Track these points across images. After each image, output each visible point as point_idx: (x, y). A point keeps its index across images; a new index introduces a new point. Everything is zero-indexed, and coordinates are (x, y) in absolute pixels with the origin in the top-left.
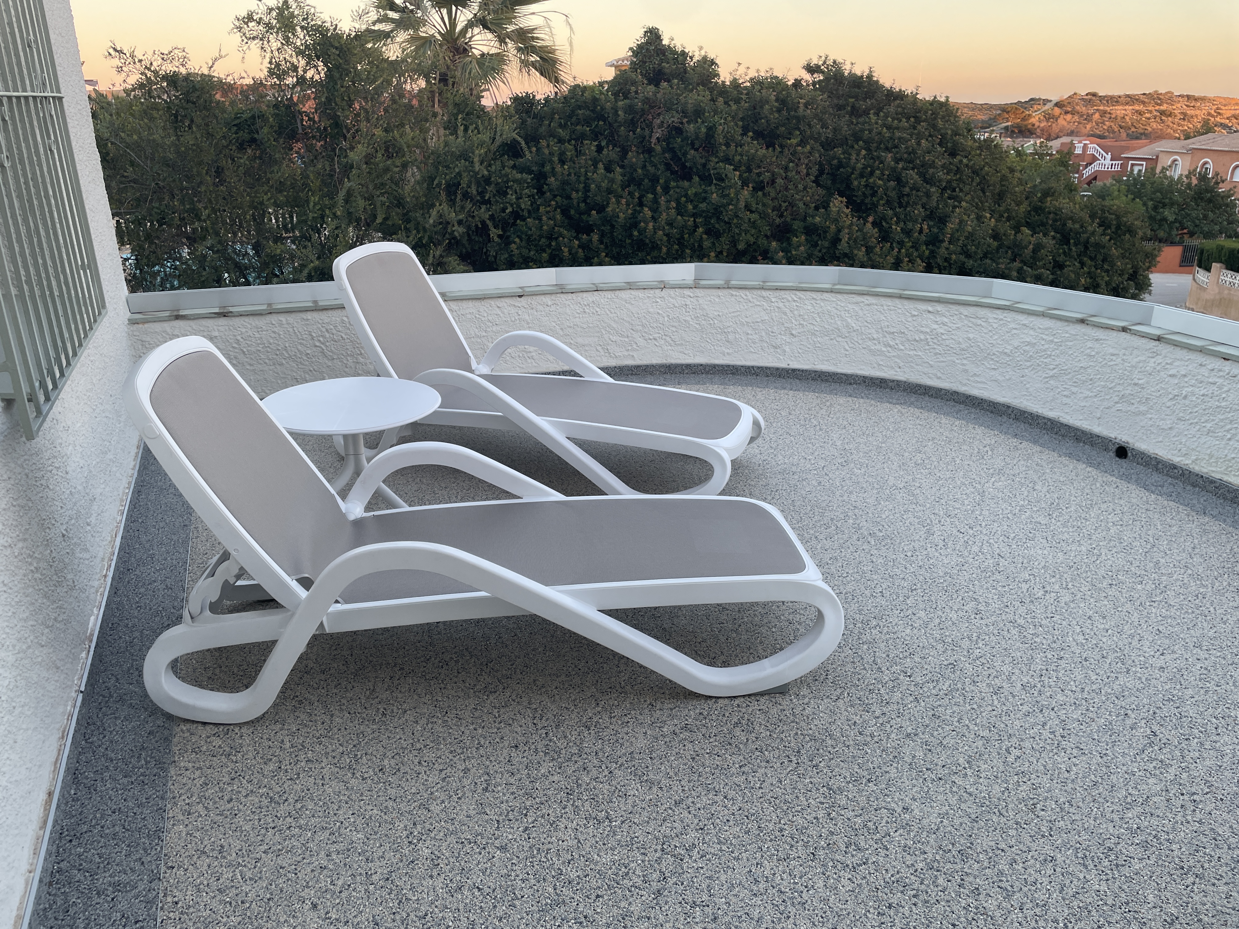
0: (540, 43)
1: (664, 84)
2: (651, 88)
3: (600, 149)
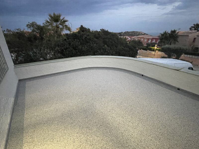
0: (68, 27)
1: (84, 32)
2: (83, 32)
3: (77, 40)
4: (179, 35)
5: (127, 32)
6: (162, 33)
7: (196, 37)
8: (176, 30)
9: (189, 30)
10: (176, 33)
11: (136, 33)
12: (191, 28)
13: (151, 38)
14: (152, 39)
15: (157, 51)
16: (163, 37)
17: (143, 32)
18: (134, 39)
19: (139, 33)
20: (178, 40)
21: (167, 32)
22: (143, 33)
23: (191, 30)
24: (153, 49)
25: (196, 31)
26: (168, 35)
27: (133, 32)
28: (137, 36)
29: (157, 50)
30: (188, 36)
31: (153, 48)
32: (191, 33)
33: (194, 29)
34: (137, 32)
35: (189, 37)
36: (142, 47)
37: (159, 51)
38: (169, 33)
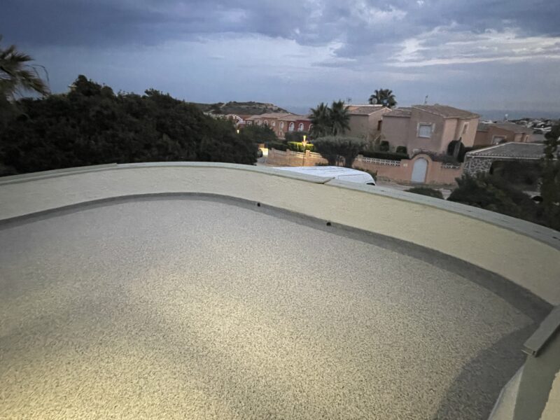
0: (33, 78)
1: (92, 96)
2: (87, 97)
4: (349, 113)
5: (235, 102)
6: (316, 108)
7: (382, 119)
8: (342, 101)
9: (368, 103)
10: (344, 108)
11: (257, 106)
12: (371, 100)
13: (294, 119)
14: (297, 123)
15: (308, 151)
16: (319, 118)
17: (275, 105)
18: (253, 121)
19: (264, 107)
20: (350, 125)
21: (325, 105)
22: (274, 108)
23: (371, 103)
24: (299, 146)
25: (381, 105)
26: (329, 114)
27: (250, 103)
28: (260, 114)
29: (307, 148)
30: (368, 116)
31: (298, 144)
32: (372, 110)
33: (376, 100)
34: (260, 104)
35: (370, 119)
36: (275, 143)
37: (312, 151)
38: (328, 109)
